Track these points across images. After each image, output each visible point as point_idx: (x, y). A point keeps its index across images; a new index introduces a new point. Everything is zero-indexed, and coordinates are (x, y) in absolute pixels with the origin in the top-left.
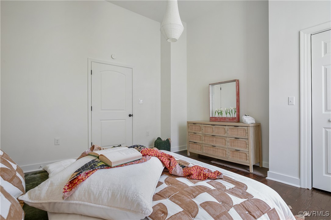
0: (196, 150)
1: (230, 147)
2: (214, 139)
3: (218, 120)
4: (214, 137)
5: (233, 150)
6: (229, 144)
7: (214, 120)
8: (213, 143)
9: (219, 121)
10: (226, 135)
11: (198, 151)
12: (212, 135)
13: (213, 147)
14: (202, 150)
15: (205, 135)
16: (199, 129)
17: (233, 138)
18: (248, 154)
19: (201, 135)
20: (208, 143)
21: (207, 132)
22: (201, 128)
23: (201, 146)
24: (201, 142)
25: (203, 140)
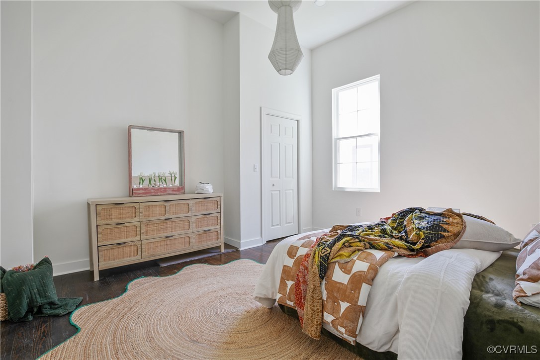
0: (123, 258)
1: (195, 230)
2: (169, 224)
3: (151, 192)
4: (168, 221)
5: (200, 233)
6: (194, 226)
7: (143, 193)
8: (166, 232)
9: (153, 194)
10: (190, 214)
11: (129, 258)
12: (165, 219)
13: (167, 239)
14: (139, 253)
15: (148, 223)
16: (132, 212)
17: (200, 217)
18: (219, 232)
19: (138, 224)
20: (156, 235)
21: (153, 216)
22: (137, 211)
23: (139, 246)
24: (138, 238)
25: (143, 233)
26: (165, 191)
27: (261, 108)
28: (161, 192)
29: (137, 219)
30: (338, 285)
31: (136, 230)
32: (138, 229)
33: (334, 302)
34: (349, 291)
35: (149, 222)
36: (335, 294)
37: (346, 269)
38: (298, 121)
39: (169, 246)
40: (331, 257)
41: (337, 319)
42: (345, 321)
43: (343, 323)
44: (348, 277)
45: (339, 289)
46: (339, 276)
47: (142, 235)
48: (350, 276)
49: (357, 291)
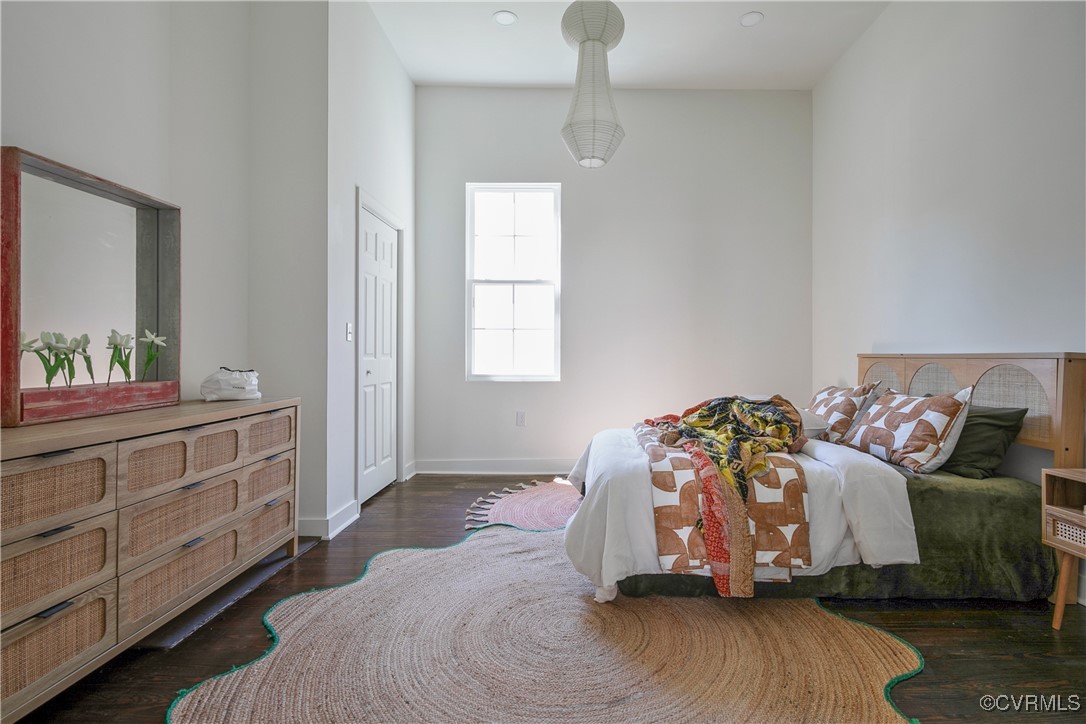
0: (58, 662)
1: (247, 506)
2: (192, 503)
4: (192, 491)
5: (256, 514)
6: (246, 495)
8: (185, 530)
10: (238, 462)
12: (184, 488)
13: (186, 551)
14: (110, 626)
15: (139, 510)
16: (93, 480)
17: (258, 466)
18: (291, 502)
19: (108, 521)
20: (159, 547)
21: (152, 485)
22: (110, 471)
23: (110, 598)
24: (109, 570)
25: (125, 549)
26: (128, 399)
27: (357, 188)
28: (117, 401)
29: (108, 503)
30: (769, 507)
31: (104, 544)
32: (111, 538)
33: (768, 532)
34: (788, 509)
35: (144, 507)
36: (768, 521)
37: (772, 482)
38: (398, 231)
39: (190, 572)
40: (746, 471)
41: (785, 551)
42: (800, 548)
43: (797, 553)
44: (780, 492)
45: (772, 512)
46: (764, 494)
47: (120, 556)
48: (782, 489)
49: (800, 506)
